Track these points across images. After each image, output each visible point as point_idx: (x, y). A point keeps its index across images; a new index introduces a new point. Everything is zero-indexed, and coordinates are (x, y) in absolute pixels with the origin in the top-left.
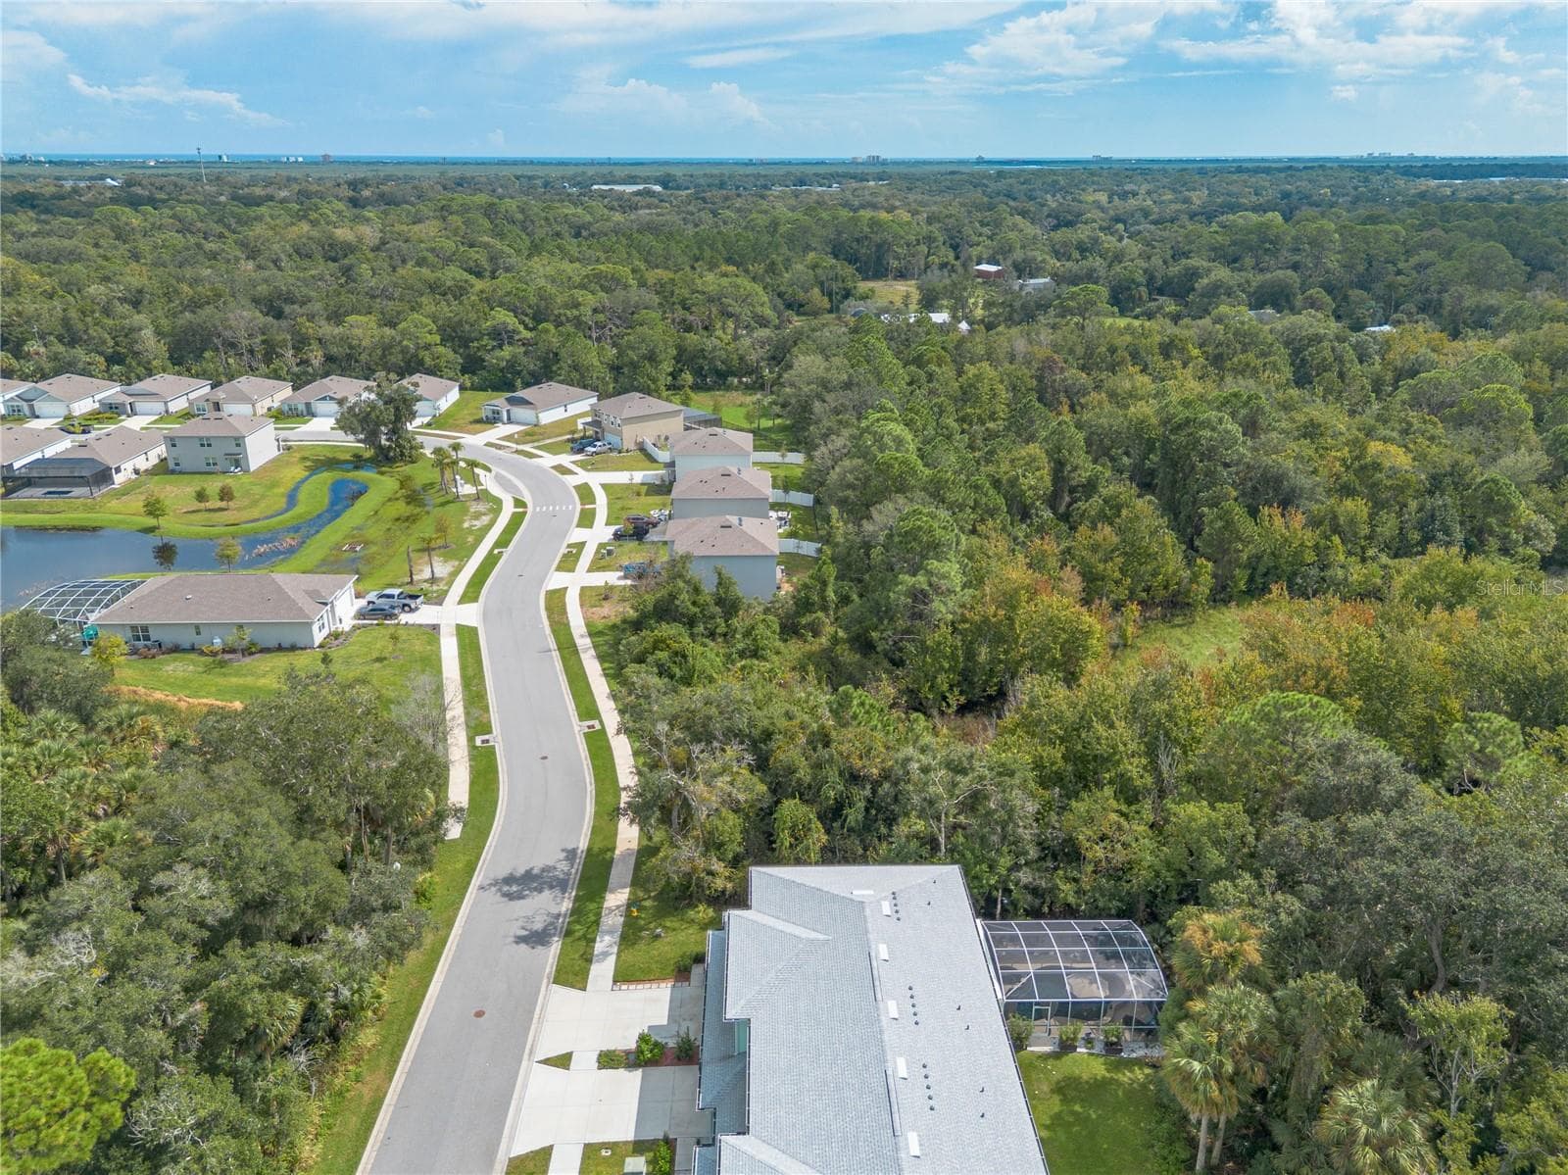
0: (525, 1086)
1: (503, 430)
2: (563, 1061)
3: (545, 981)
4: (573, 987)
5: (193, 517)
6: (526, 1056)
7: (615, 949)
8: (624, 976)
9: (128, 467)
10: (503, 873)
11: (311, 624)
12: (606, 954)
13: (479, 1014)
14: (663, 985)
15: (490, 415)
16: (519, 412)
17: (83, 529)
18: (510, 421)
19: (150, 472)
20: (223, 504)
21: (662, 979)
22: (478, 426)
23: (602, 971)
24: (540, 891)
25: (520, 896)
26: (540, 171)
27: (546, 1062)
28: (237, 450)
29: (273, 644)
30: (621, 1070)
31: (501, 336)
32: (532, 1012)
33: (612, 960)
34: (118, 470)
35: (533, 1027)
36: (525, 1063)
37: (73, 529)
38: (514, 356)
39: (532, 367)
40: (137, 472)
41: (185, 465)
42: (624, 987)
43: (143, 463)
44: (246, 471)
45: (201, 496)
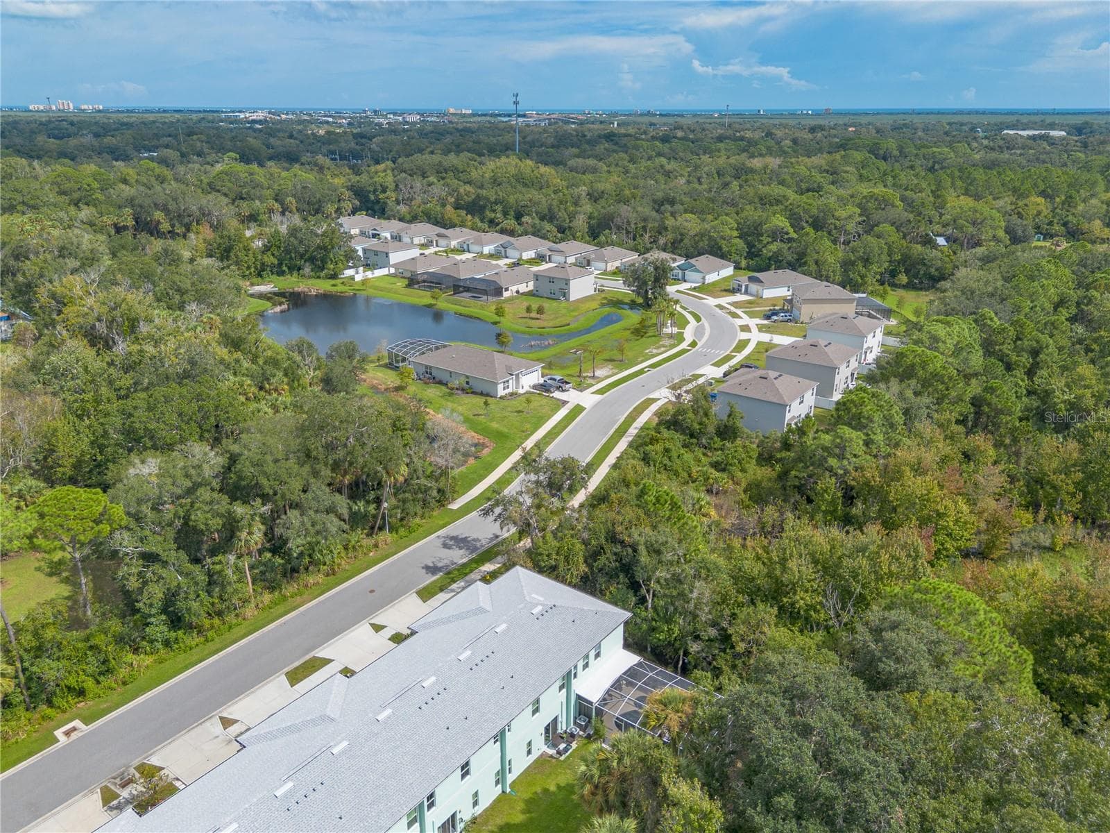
0: (352, 632)
1: (739, 297)
2: (378, 628)
3: (414, 590)
4: (422, 599)
5: (520, 320)
6: (368, 619)
9: (514, 288)
10: (455, 534)
11: (497, 384)
12: (452, 591)
13: (372, 591)
15: (736, 287)
16: (754, 287)
17: (471, 317)
18: (746, 293)
19: (524, 294)
20: (538, 316)
22: (724, 293)
23: (442, 597)
24: (461, 548)
25: (449, 548)
26: (965, 119)
27: (373, 625)
28: (565, 287)
29: (479, 390)
31: (777, 235)
32: (392, 601)
34: (507, 289)
35: (385, 608)
36: (364, 622)
37: (467, 316)
38: (780, 250)
39: (789, 258)
40: (518, 292)
41: (540, 293)
43: (523, 288)
44: (567, 299)
45: (529, 310)
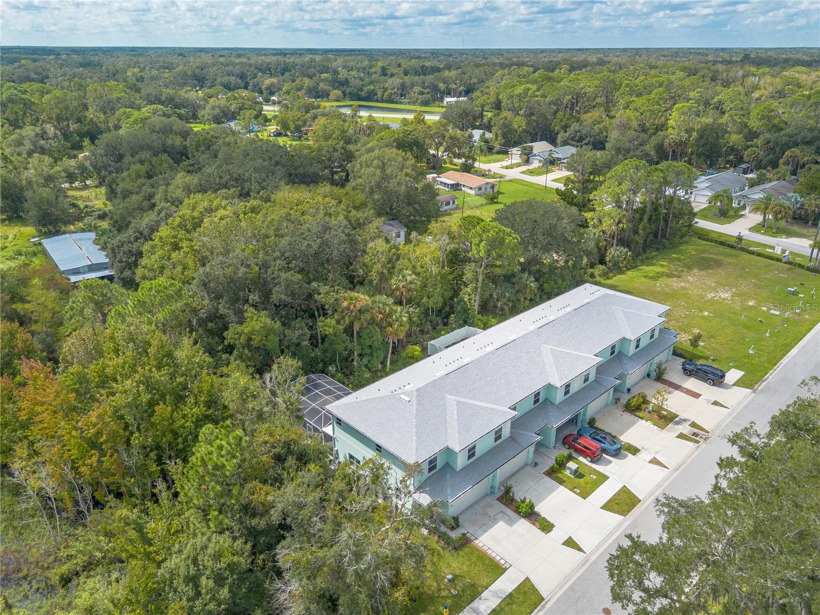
0: (600, 545)
2: (570, 543)
3: (548, 606)
4: (532, 585)
6: (590, 562)
7: (485, 594)
8: (497, 569)
12: (495, 594)
14: (481, 545)
21: (477, 549)
23: (505, 585)
27: (580, 549)
30: (543, 515)
32: (571, 588)
33: (494, 587)
35: (575, 577)
36: (594, 558)
42: (502, 562)
